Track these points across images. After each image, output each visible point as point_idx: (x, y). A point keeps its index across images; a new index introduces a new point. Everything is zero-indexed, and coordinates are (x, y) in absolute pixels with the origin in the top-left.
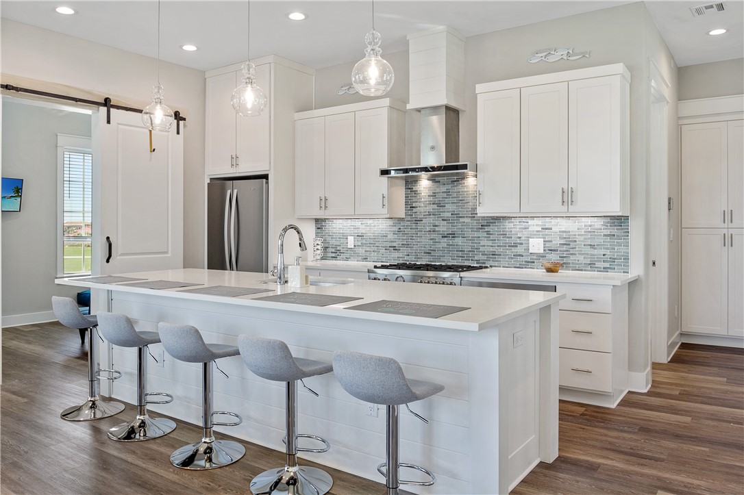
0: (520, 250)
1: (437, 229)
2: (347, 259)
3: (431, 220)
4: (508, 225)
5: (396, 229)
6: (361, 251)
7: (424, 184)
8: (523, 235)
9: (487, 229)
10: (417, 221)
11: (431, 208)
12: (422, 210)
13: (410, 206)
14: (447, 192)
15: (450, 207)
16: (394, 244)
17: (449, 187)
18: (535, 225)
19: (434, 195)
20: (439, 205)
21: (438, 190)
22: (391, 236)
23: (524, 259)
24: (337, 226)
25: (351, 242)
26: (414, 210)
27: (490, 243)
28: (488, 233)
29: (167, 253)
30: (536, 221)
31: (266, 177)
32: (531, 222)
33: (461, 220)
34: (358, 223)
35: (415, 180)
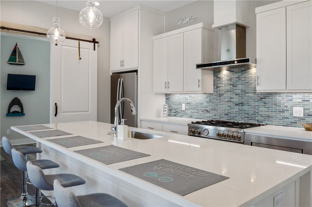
0: (286, 114)
1: (232, 100)
2: (182, 116)
3: (229, 94)
4: (278, 98)
5: (208, 100)
6: (189, 112)
7: (225, 73)
8: (289, 104)
9: (264, 100)
10: (220, 95)
11: (228, 87)
12: (223, 88)
13: (216, 86)
14: (239, 78)
15: (240, 87)
16: (207, 109)
17: (240, 74)
18: (297, 98)
19: (230, 80)
20: (233, 85)
21: (233, 77)
22: (205, 104)
23: (290, 120)
24: (176, 98)
25: (183, 107)
26: (219, 89)
27: (266, 109)
28: (265, 103)
29: (88, 111)
30: (298, 96)
31: (136, 71)
32: (294, 96)
33: (247, 95)
34: (187, 96)
35: (219, 71)
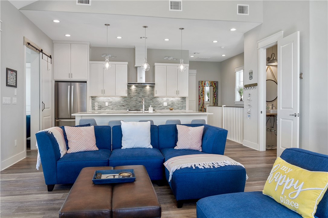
0: (161, 105)
1: (137, 100)
2: (105, 109)
3: (136, 97)
4: (158, 99)
5: (124, 100)
6: (111, 107)
7: (133, 87)
8: (162, 101)
9: (152, 100)
10: (131, 98)
11: (136, 94)
12: (133, 94)
13: (129, 93)
14: (141, 90)
15: (141, 94)
16: (123, 105)
17: (141, 88)
18: (165, 99)
19: (137, 91)
20: (138, 93)
21: (138, 89)
22: (122, 102)
23: (162, 107)
24: (101, 99)
25: (107, 104)
26: (130, 95)
27: (153, 104)
28: (153, 101)
30: (165, 98)
31: (86, 82)
32: (164, 98)
33: (145, 98)
34: (109, 98)
35: (131, 86)
